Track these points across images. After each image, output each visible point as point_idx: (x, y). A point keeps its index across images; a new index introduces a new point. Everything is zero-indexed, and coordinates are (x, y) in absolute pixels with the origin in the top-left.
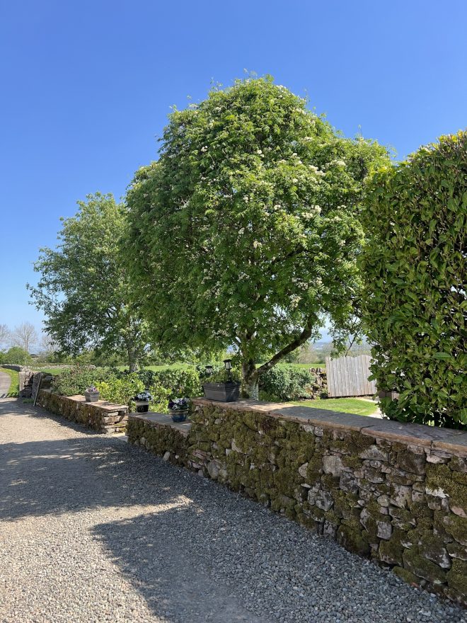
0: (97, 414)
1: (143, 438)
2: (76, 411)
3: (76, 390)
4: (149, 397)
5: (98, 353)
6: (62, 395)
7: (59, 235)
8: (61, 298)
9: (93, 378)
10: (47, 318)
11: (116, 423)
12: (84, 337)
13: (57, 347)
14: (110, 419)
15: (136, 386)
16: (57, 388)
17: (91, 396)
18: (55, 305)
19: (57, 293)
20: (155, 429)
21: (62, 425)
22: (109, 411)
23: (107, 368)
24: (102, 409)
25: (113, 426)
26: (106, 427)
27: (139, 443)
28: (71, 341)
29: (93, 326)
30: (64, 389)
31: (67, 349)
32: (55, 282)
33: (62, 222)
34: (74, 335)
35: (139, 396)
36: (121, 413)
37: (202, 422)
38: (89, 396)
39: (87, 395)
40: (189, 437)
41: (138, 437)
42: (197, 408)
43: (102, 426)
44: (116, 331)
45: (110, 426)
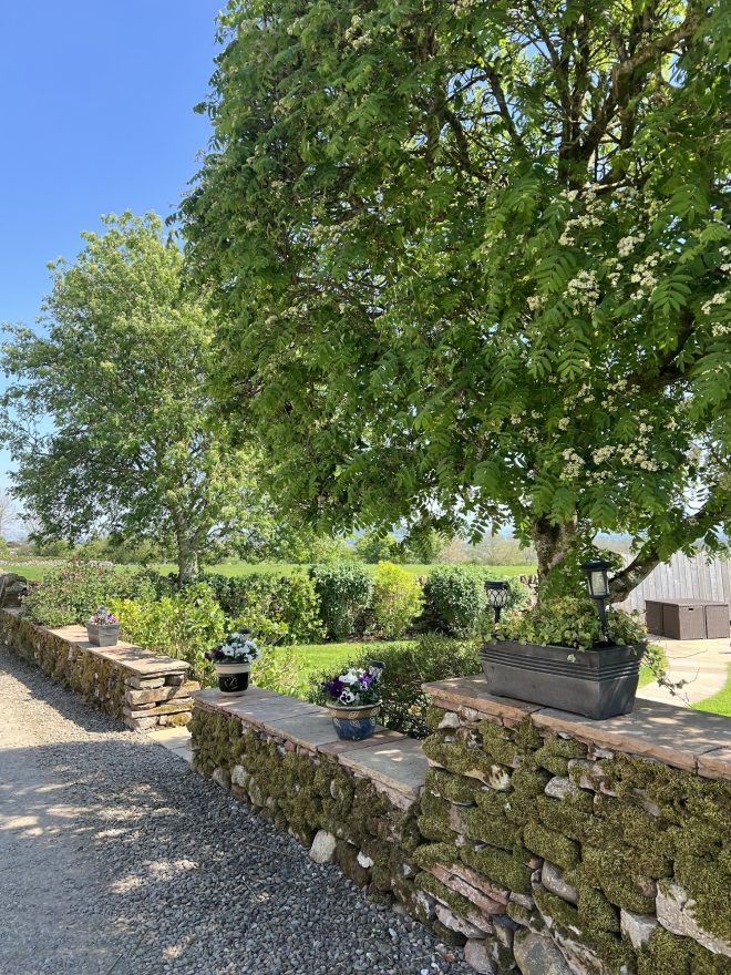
0: (114, 678)
1: (239, 768)
2: (67, 662)
3: (69, 614)
4: (252, 652)
5: (117, 540)
6: (40, 624)
7: (46, 303)
8: (46, 427)
9: (107, 591)
10: (16, 466)
11: (158, 704)
12: (90, 507)
13: (36, 525)
14: (146, 696)
15: (206, 616)
16: (29, 609)
17: (101, 631)
18: (33, 441)
19: (37, 418)
20: (279, 754)
21: (34, 695)
22: (145, 677)
23: (135, 569)
24: (126, 669)
25: (152, 712)
26: (134, 714)
27: (229, 778)
28: (63, 514)
29: (110, 487)
30: (43, 612)
31: (55, 529)
32: (33, 393)
33: (52, 272)
34: (70, 504)
35: (226, 649)
36: (171, 680)
37: (475, 774)
38: (97, 633)
39: (92, 630)
40: (415, 810)
41: (224, 761)
42: (449, 720)
43: (125, 711)
44: (156, 495)
45: (144, 713)
